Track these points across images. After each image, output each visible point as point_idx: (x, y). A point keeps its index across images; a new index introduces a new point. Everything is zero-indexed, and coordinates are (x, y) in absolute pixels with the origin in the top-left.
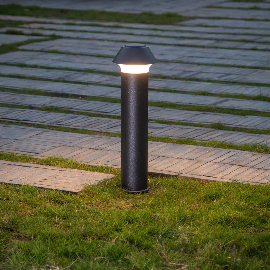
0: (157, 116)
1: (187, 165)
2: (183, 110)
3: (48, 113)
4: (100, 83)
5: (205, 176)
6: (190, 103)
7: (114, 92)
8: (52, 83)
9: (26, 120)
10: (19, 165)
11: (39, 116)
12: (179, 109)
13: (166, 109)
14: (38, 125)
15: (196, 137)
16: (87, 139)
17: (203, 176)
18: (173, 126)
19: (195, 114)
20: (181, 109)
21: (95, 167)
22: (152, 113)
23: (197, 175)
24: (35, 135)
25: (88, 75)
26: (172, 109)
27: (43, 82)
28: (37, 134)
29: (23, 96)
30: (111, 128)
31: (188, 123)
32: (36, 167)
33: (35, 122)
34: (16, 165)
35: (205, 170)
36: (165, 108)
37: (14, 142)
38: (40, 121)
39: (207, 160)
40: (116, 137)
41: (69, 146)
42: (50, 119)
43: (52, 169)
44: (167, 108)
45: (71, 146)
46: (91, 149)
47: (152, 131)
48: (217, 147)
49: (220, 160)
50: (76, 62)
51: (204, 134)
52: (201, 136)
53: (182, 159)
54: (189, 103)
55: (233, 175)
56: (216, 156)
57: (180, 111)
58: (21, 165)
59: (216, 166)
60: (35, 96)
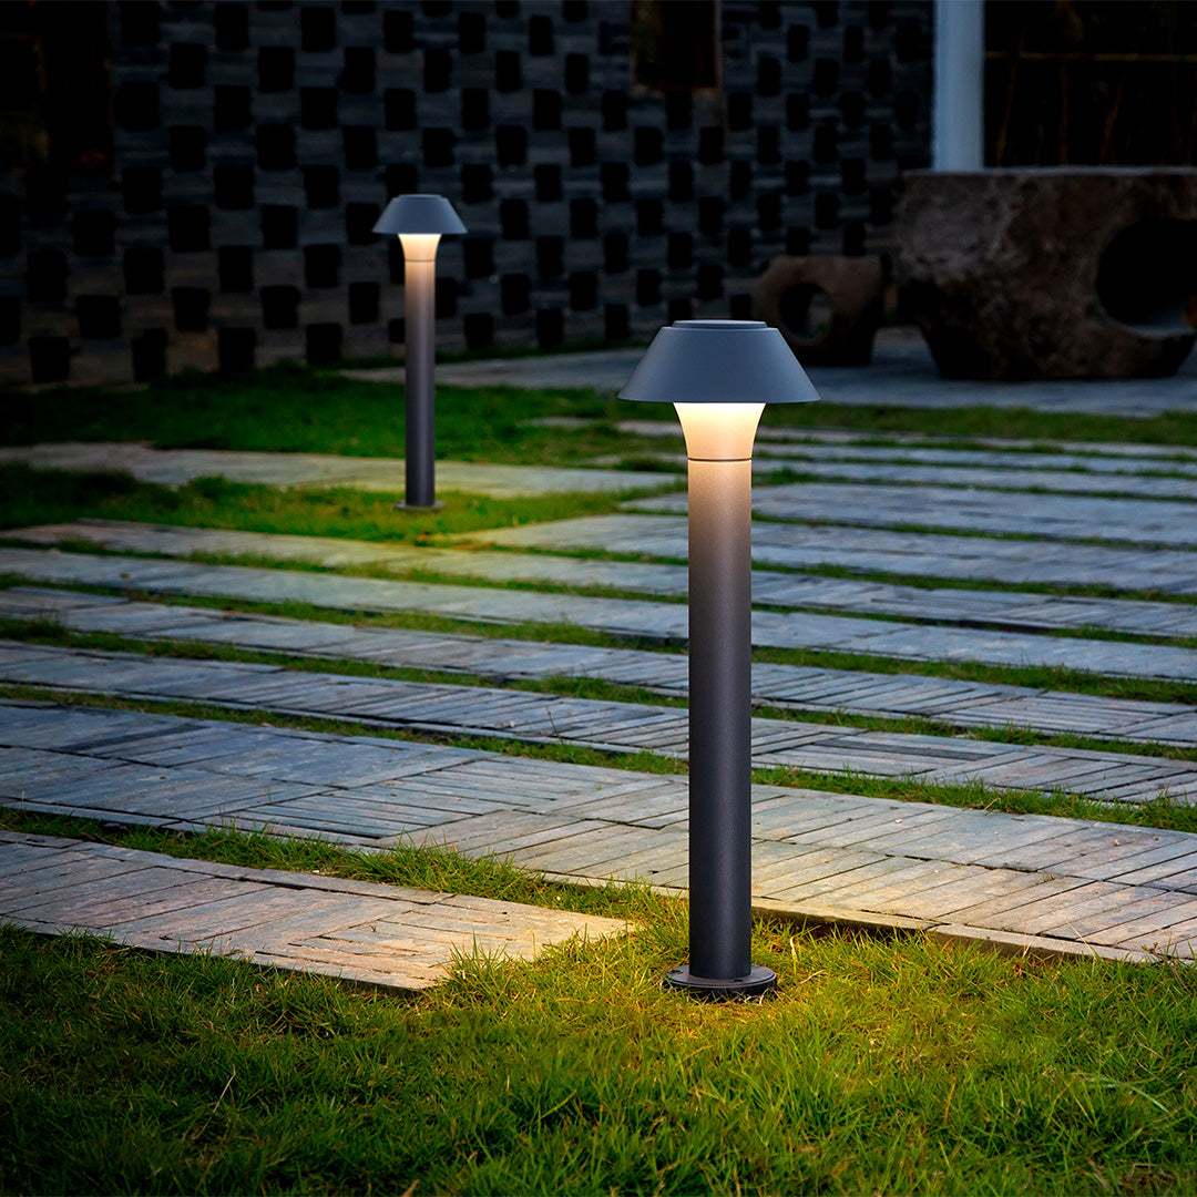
0: (993, 715)
1: (992, 891)
2: (1119, 697)
3: (552, 699)
4: (843, 610)
5: (1048, 936)
6: (1160, 673)
7: (877, 635)
8: (657, 607)
9: (440, 720)
10: (263, 879)
11: (508, 709)
12: (1103, 696)
13: (1051, 694)
14: (474, 737)
15: (1109, 789)
16: (631, 787)
17: (1038, 935)
18: (1038, 748)
19: (1158, 713)
20: (1110, 696)
21: (584, 890)
22: (981, 705)
23: (1012, 931)
24: (428, 772)
25: (816, 582)
26: (1076, 696)
27: (620, 602)
28: (440, 770)
29: (508, 646)
30: (772, 752)
31: (1106, 742)
32: (325, 890)
33: (473, 727)
34: (249, 880)
35: (1060, 912)
36: (1046, 692)
37: (319, 794)
38: (492, 725)
39: (1091, 874)
40: (763, 783)
41: (535, 813)
42: (540, 718)
43: (389, 896)
44: (1057, 689)
45: (543, 812)
46: (619, 823)
47: (933, 766)
48: (1172, 827)
49: (1152, 873)
50: (808, 548)
51: (1149, 780)
52: (1130, 787)
53: (986, 868)
54: (1156, 676)
55: (1178, 934)
56: (1144, 860)
57: (1107, 700)
58: (269, 880)
59: (1124, 896)
60: (552, 646)
